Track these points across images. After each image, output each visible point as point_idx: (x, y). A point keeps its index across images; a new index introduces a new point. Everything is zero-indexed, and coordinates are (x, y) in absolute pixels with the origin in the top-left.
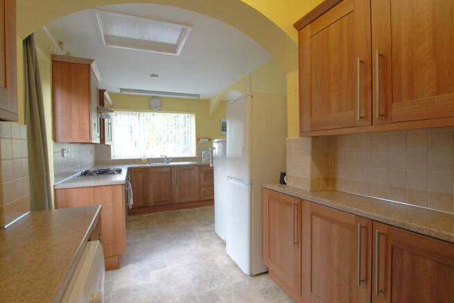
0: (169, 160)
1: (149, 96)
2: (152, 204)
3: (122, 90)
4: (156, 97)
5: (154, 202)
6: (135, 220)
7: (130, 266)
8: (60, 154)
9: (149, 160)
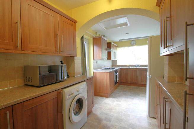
0: (138, 66)
1: (130, 41)
2: (129, 82)
3: (119, 40)
4: (134, 40)
5: (130, 82)
6: (122, 87)
7: (111, 98)
8: (96, 63)
9: (130, 66)
